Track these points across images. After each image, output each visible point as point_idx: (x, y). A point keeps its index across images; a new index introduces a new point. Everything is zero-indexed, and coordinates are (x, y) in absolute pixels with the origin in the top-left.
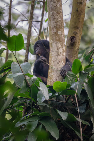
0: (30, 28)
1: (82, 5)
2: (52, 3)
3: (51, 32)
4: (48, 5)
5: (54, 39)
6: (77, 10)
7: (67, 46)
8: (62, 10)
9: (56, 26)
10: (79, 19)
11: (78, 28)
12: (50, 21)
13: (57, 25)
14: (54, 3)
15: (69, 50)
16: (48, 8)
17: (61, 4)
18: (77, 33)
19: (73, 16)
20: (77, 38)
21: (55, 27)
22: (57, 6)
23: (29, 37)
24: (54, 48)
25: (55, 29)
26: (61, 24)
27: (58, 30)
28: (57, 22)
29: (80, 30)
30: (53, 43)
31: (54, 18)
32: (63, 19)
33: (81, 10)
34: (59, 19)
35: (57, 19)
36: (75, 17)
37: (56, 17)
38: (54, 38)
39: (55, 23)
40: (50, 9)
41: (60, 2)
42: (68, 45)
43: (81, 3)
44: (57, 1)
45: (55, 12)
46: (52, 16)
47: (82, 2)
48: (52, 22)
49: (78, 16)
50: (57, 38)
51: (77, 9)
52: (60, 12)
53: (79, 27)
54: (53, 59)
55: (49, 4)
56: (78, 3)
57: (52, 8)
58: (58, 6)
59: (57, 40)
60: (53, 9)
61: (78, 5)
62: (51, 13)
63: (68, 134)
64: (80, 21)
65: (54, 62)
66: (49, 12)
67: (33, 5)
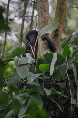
0: (23, 22)
1: (64, 5)
2: (41, 2)
3: (40, 25)
4: (37, 4)
6: (60, 9)
7: (51, 37)
8: (49, 8)
10: (62, 15)
13: (44, 20)
14: (42, 2)
15: (54, 40)
16: (38, 7)
17: (48, 3)
18: (60, 27)
19: (57, 14)
20: (60, 30)
21: (43, 22)
22: (44, 5)
23: (22, 29)
25: (43, 23)
26: (48, 19)
27: (45, 24)
28: (45, 18)
29: (62, 25)
31: (42, 15)
32: (49, 15)
34: (46, 16)
36: (58, 14)
37: (44, 14)
39: (43, 19)
41: (47, 2)
42: (53, 36)
43: (63, 3)
44: (45, 1)
45: (43, 10)
46: (41, 13)
47: (65, 2)
49: (61, 14)
51: (60, 8)
52: (47, 10)
53: (62, 22)
54: (40, 47)
56: (61, 3)
57: (40, 6)
58: (46, 5)
60: (41, 8)
61: (61, 4)
63: (51, 106)
64: (62, 18)
65: (41, 49)
66: (39, 10)
67: (26, 4)
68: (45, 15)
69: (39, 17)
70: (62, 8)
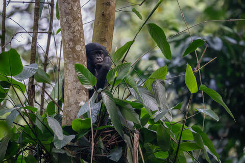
0: (34, 43)
1: (110, 7)
2: (66, 4)
3: (66, 47)
4: (59, 7)
5: (70, 57)
6: (103, 15)
8: (81, 14)
9: (72, 38)
10: (106, 27)
11: (105, 40)
12: (64, 30)
13: (74, 37)
14: (68, 4)
16: (60, 12)
17: (80, 5)
21: (71, 40)
22: (72, 8)
24: (71, 71)
25: (71, 43)
26: (80, 35)
27: (75, 44)
28: (74, 32)
30: (69, 63)
31: (70, 27)
32: (82, 28)
33: (108, 14)
34: (77, 28)
35: (74, 28)
36: (100, 24)
37: (73, 25)
38: (70, 55)
39: (71, 34)
40: (64, 13)
41: (78, 3)
43: (108, 4)
45: (70, 18)
46: (66, 24)
47: (111, 2)
48: (66, 33)
49: (105, 23)
50: (75, 56)
51: (103, 13)
52: (78, 17)
53: (107, 39)
54: (69, 88)
55: (61, 6)
57: (65, 12)
58: (75, 9)
59: (74, 59)
60: (67, 14)
61: (105, 6)
62: (65, 20)
64: (108, 31)
65: (71, 91)
66: (62, 18)
67: (38, 9)
68: (75, 27)
69: (64, 31)
70: (107, 13)
